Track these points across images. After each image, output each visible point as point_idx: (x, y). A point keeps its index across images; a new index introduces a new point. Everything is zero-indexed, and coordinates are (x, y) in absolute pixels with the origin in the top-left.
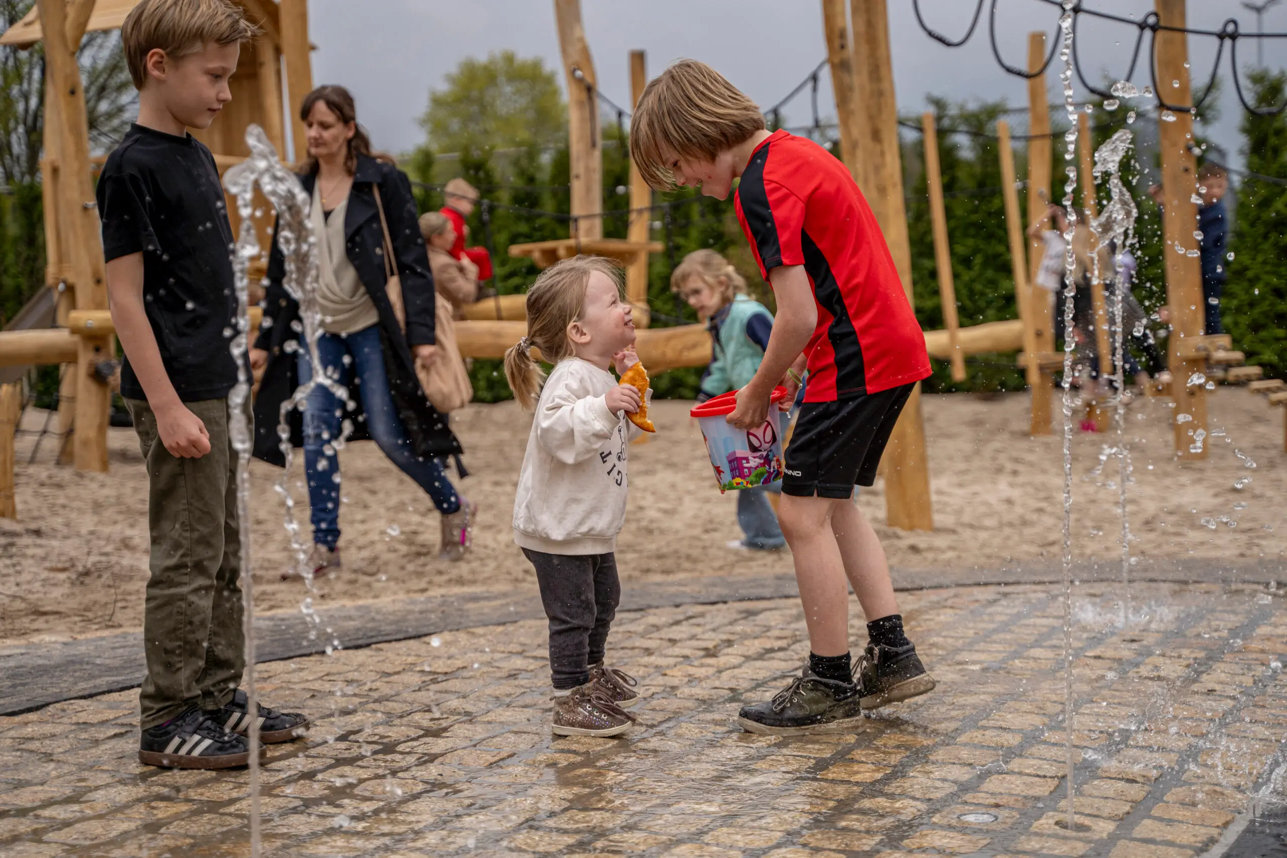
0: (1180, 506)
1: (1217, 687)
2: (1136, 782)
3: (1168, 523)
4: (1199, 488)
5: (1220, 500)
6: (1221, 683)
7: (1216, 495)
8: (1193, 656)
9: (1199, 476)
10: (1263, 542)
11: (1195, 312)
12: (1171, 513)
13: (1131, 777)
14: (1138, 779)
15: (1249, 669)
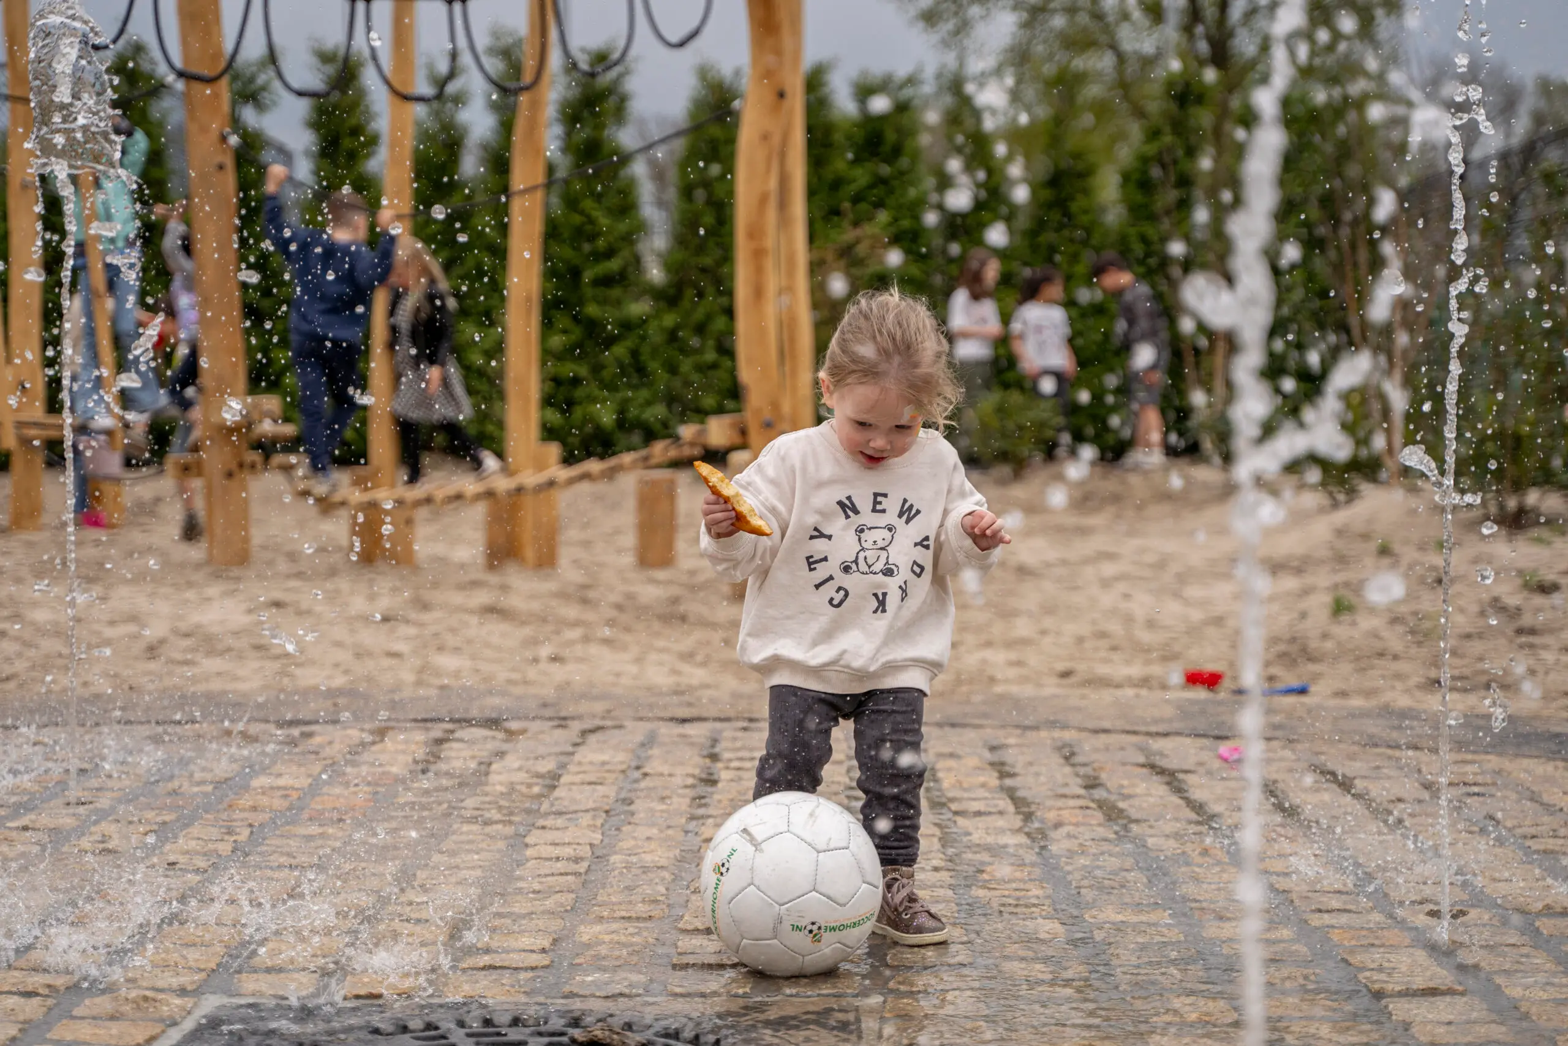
0: (199, 626)
1: (182, 859)
2: (37, 994)
3: (177, 649)
4: (229, 603)
5: (253, 618)
6: (187, 852)
7: (250, 611)
8: (159, 819)
9: (233, 587)
10: (298, 672)
11: (235, 364)
12: (187, 635)
13: (30, 988)
14: (41, 991)
15: (230, 832)
